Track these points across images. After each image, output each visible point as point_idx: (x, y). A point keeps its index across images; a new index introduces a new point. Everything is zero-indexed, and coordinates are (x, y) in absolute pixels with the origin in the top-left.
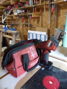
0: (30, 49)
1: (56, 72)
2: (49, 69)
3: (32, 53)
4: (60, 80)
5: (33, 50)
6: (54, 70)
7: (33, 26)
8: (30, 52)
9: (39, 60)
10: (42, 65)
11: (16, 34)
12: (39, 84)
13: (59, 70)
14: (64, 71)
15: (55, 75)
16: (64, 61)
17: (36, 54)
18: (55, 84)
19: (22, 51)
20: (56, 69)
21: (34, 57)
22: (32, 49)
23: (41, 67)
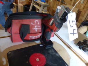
0: (35, 21)
1: (51, 54)
2: (46, 48)
3: (36, 27)
4: (48, 62)
5: (38, 24)
6: (50, 51)
7: (65, 2)
8: (33, 25)
9: (41, 35)
10: (42, 41)
11: (44, 6)
12: (26, 56)
13: (55, 53)
14: (60, 56)
15: (47, 56)
16: (69, 48)
17: (40, 29)
18: (41, 63)
19: (24, 20)
20: (53, 51)
21: (36, 31)
22: (37, 22)
23: (41, 43)
